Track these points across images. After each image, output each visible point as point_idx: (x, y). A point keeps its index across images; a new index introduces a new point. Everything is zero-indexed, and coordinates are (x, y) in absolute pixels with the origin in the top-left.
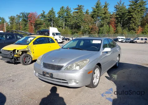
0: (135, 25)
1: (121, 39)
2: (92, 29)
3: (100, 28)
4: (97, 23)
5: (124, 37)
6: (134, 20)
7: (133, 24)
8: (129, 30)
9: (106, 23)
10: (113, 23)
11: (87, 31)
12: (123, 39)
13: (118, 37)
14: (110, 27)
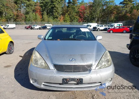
0: (58, 14)
1: (49, 26)
2: (17, 16)
3: (26, 16)
4: (22, 10)
5: (51, 25)
6: (57, 9)
7: (56, 13)
8: (54, 18)
9: (32, 11)
10: (38, 11)
11: (12, 18)
12: (50, 26)
13: (46, 25)
14: (37, 15)
